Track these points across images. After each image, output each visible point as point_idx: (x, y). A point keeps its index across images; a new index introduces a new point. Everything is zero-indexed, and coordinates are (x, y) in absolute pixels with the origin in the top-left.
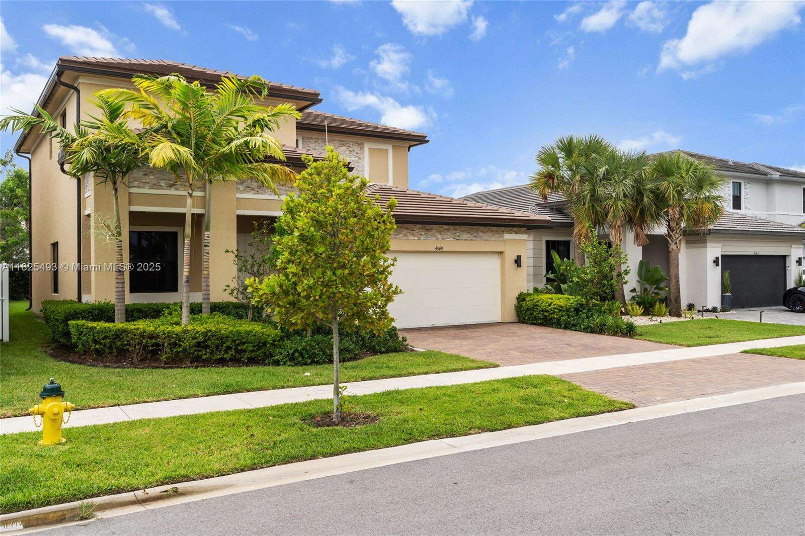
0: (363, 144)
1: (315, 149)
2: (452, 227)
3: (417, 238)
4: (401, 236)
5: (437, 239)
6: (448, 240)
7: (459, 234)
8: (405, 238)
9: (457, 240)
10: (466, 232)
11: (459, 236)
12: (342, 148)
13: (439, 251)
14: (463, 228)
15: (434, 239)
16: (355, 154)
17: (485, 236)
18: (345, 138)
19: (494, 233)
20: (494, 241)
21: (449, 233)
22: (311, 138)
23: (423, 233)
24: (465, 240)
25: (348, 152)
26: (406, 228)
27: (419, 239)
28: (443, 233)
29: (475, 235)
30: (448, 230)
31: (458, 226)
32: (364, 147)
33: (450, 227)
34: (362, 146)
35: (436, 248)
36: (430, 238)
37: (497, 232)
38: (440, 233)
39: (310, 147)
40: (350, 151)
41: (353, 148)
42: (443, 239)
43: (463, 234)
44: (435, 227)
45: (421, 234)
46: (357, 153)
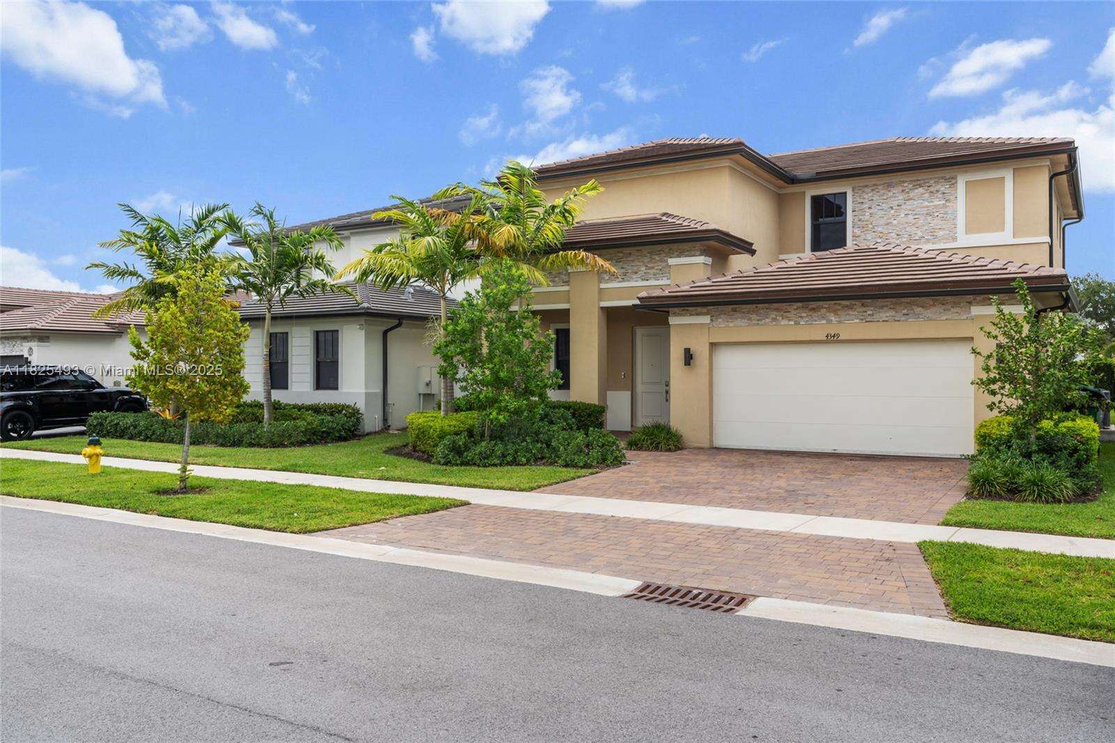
0: (955, 178)
1: (872, 200)
2: (858, 303)
3: (793, 323)
4: (767, 320)
5: (829, 322)
6: (850, 323)
7: (871, 312)
8: (774, 323)
9: (866, 322)
10: (885, 308)
11: (872, 315)
12: (916, 191)
13: (833, 340)
14: (880, 302)
15: (824, 322)
16: (941, 196)
17: (928, 313)
18: (922, 175)
19: (949, 307)
20: (946, 319)
21: (851, 312)
22: (866, 186)
23: (805, 315)
24: (884, 321)
25: (927, 195)
26: (777, 309)
27: (797, 323)
28: (839, 312)
29: (905, 311)
30: (850, 307)
31: (869, 301)
32: (956, 183)
33: (853, 302)
34: (953, 181)
35: (827, 336)
36: (816, 321)
37: (956, 305)
38: (835, 312)
39: (864, 198)
40: (931, 192)
41: (938, 187)
42: (840, 322)
43: (879, 312)
44: (825, 304)
45: (801, 317)
46: (944, 193)
